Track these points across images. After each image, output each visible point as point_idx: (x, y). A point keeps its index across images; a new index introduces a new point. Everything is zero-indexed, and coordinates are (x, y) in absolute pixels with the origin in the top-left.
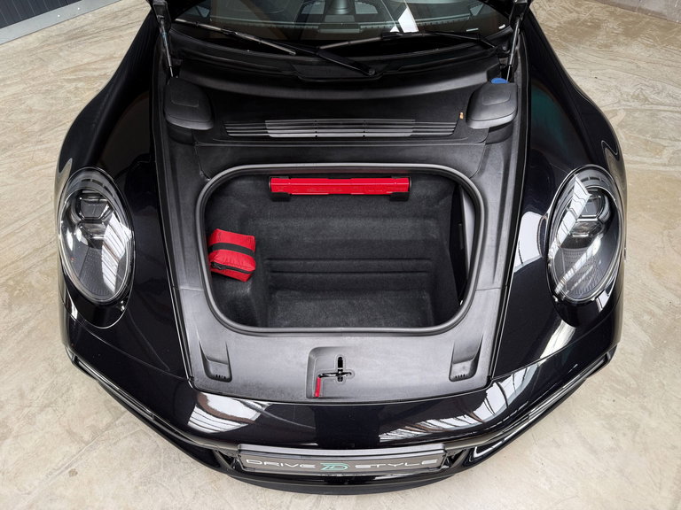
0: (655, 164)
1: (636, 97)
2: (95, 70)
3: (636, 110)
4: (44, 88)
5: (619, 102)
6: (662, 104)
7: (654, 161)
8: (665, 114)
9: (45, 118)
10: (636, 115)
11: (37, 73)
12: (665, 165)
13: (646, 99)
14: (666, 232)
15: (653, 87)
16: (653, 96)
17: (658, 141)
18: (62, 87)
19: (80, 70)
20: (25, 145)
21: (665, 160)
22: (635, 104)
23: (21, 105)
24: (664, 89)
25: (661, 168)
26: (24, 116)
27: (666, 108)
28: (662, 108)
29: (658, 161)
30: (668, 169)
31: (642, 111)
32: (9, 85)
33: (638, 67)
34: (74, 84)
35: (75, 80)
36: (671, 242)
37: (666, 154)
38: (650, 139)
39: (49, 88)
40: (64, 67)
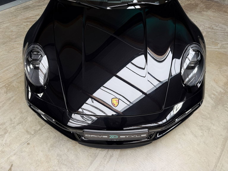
0: (215, 49)
1: (209, 28)
2: (33, 19)
3: (210, 32)
4: (16, 24)
5: (204, 29)
6: (218, 30)
7: (215, 47)
8: (219, 33)
9: (17, 34)
10: (210, 33)
11: (14, 20)
12: (219, 49)
13: (213, 28)
14: (219, 70)
15: (215, 25)
16: (215, 27)
17: (217, 41)
18: (22, 24)
19: (28, 19)
20: (10, 42)
21: (219, 47)
22: (209, 30)
23: (9, 30)
24: (218, 25)
25: (218, 50)
26: (10, 33)
27: (219, 31)
28: (218, 31)
29: (216, 48)
30: (220, 50)
31: (211, 32)
32: (5, 24)
33: (210, 18)
34: (26, 23)
35: (27, 22)
36: (220, 72)
37: (219, 45)
38: (214, 41)
39: (18, 24)
40: (23, 18)
